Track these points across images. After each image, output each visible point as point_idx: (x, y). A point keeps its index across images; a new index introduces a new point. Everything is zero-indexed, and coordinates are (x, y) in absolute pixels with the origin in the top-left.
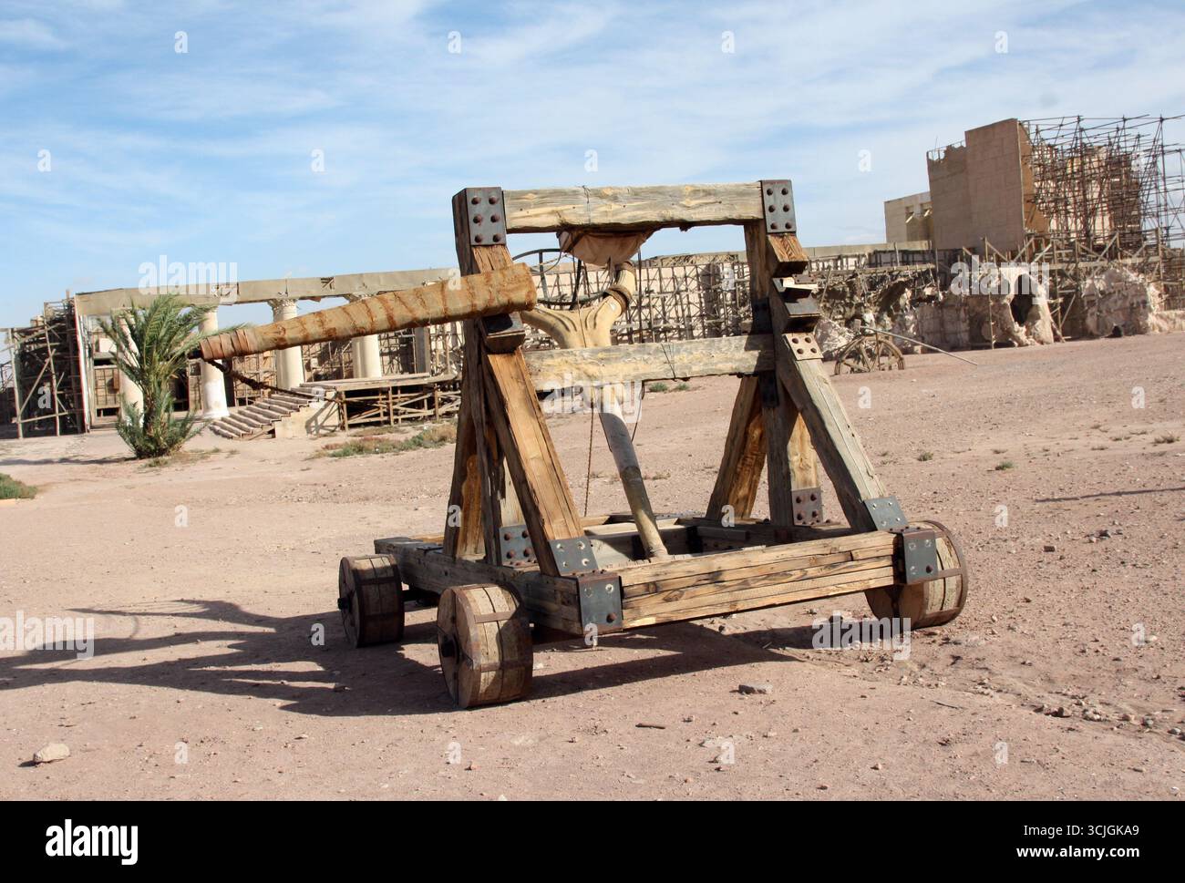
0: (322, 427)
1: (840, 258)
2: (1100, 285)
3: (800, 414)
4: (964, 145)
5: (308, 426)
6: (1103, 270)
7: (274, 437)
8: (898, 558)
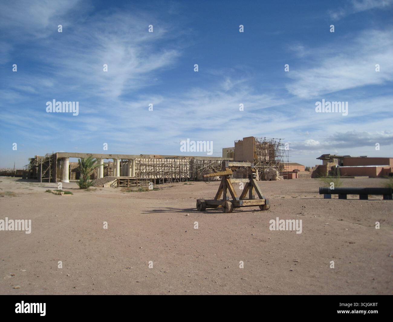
0: (114, 186)
1: (217, 161)
2: (268, 170)
3: (254, 187)
4: (242, 140)
5: (111, 185)
6: (269, 168)
7: (104, 187)
8: (265, 202)
